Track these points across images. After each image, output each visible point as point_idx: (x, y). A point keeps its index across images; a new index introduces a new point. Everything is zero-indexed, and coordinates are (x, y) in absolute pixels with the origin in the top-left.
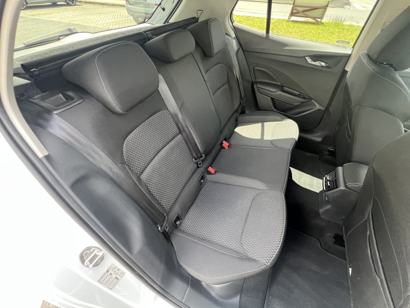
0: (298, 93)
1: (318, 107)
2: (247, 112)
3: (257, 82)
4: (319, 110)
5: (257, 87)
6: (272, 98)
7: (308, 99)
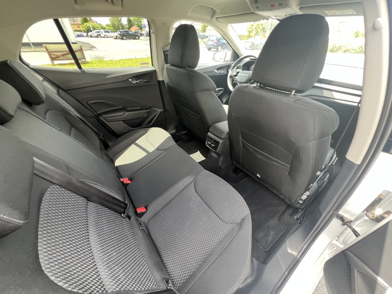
0: (140, 108)
1: (159, 110)
2: (110, 144)
3: (100, 115)
4: (161, 112)
5: (104, 118)
6: (123, 121)
7: (149, 109)
